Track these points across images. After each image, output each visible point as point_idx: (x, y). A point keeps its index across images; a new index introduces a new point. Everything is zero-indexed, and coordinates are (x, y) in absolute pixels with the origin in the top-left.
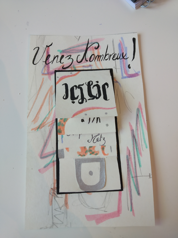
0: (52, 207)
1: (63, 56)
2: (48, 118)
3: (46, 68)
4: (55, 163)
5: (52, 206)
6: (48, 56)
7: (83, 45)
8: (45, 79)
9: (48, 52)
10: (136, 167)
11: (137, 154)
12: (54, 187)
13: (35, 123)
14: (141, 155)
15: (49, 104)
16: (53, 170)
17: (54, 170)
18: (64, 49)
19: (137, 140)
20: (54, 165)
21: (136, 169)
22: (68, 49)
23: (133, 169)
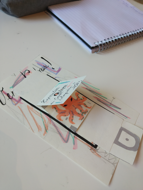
2: (45, 121)
3: (14, 101)
4: (76, 136)
5: (102, 157)
6: (8, 95)
12: (90, 147)
13: (41, 130)
16: (79, 141)
17: (79, 139)
20: (77, 138)
22: (15, 83)
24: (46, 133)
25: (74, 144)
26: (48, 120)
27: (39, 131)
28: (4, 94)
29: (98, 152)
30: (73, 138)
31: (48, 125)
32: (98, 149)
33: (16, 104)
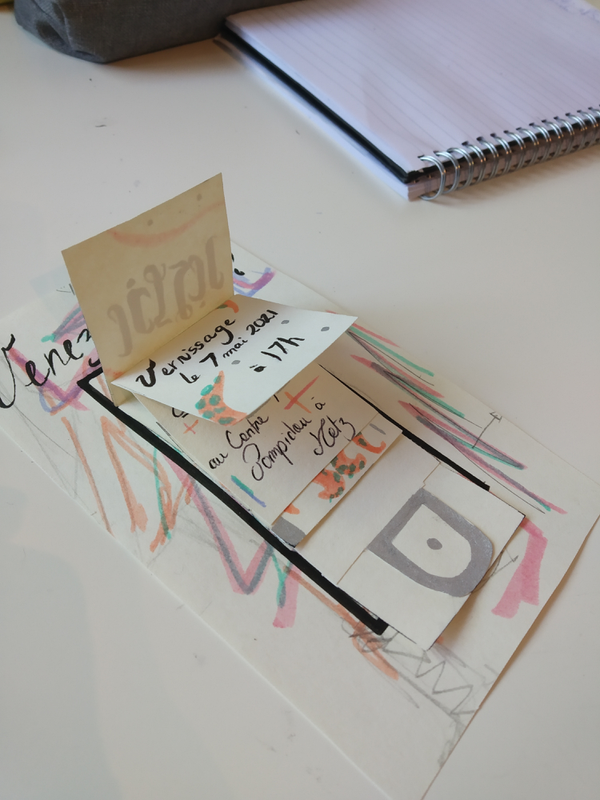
0: (405, 678)
2: (167, 488)
3: (49, 393)
4: (295, 568)
6: (30, 367)
8: (69, 419)
9: (19, 360)
12: (355, 626)
13: (143, 528)
15: (136, 457)
16: (308, 592)
17: (309, 587)
20: (298, 578)
24: (163, 541)
25: (282, 603)
26: (180, 484)
27: (133, 529)
28: (13, 363)
29: (387, 651)
30: (280, 576)
31: (177, 505)
32: (390, 640)
33: (54, 410)
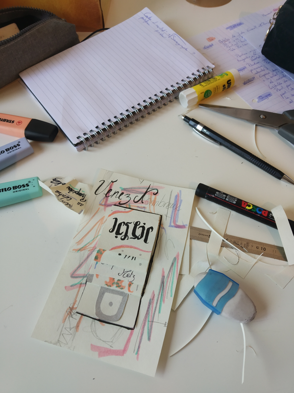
1: (123, 193)
2: (91, 244)
3: (105, 200)
5: (64, 324)
6: (110, 190)
7: (144, 188)
8: (100, 209)
9: (111, 187)
10: (155, 312)
11: (161, 300)
13: (78, 245)
14: (164, 302)
15: (96, 231)
18: (125, 187)
19: (165, 287)
20: (80, 287)
21: (154, 314)
22: (129, 188)
23: (152, 313)
25: (72, 286)
30: (79, 282)
